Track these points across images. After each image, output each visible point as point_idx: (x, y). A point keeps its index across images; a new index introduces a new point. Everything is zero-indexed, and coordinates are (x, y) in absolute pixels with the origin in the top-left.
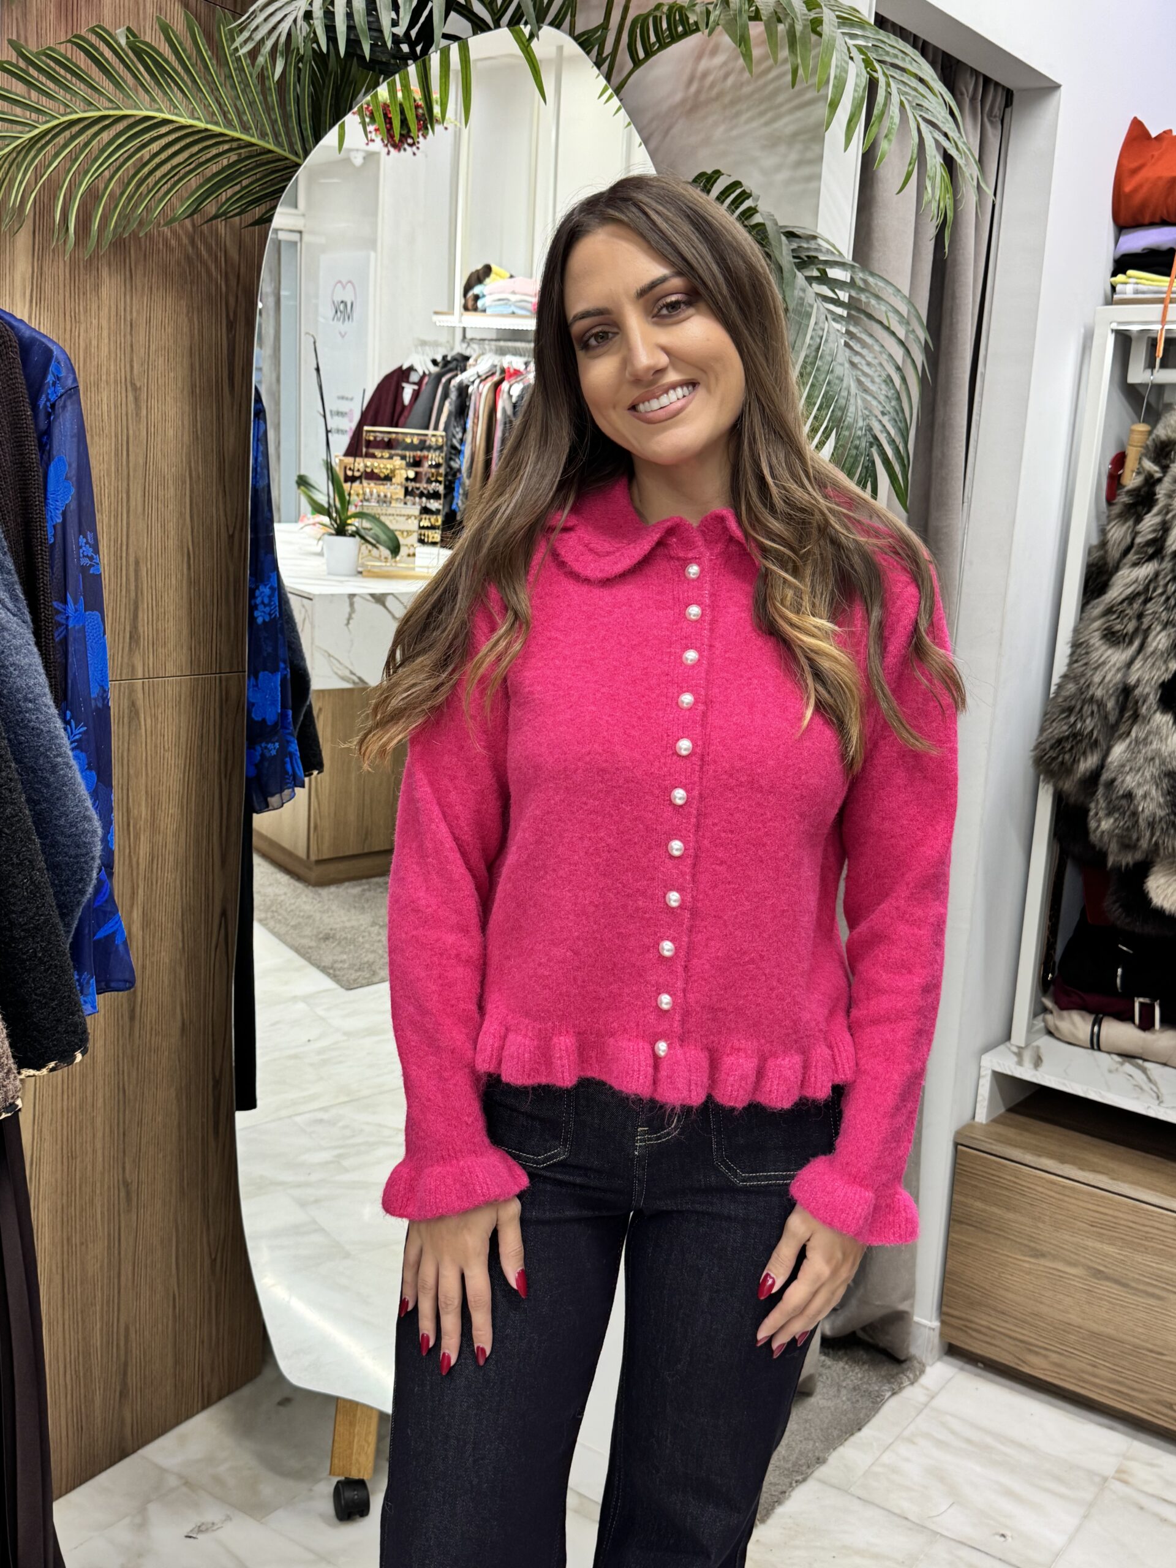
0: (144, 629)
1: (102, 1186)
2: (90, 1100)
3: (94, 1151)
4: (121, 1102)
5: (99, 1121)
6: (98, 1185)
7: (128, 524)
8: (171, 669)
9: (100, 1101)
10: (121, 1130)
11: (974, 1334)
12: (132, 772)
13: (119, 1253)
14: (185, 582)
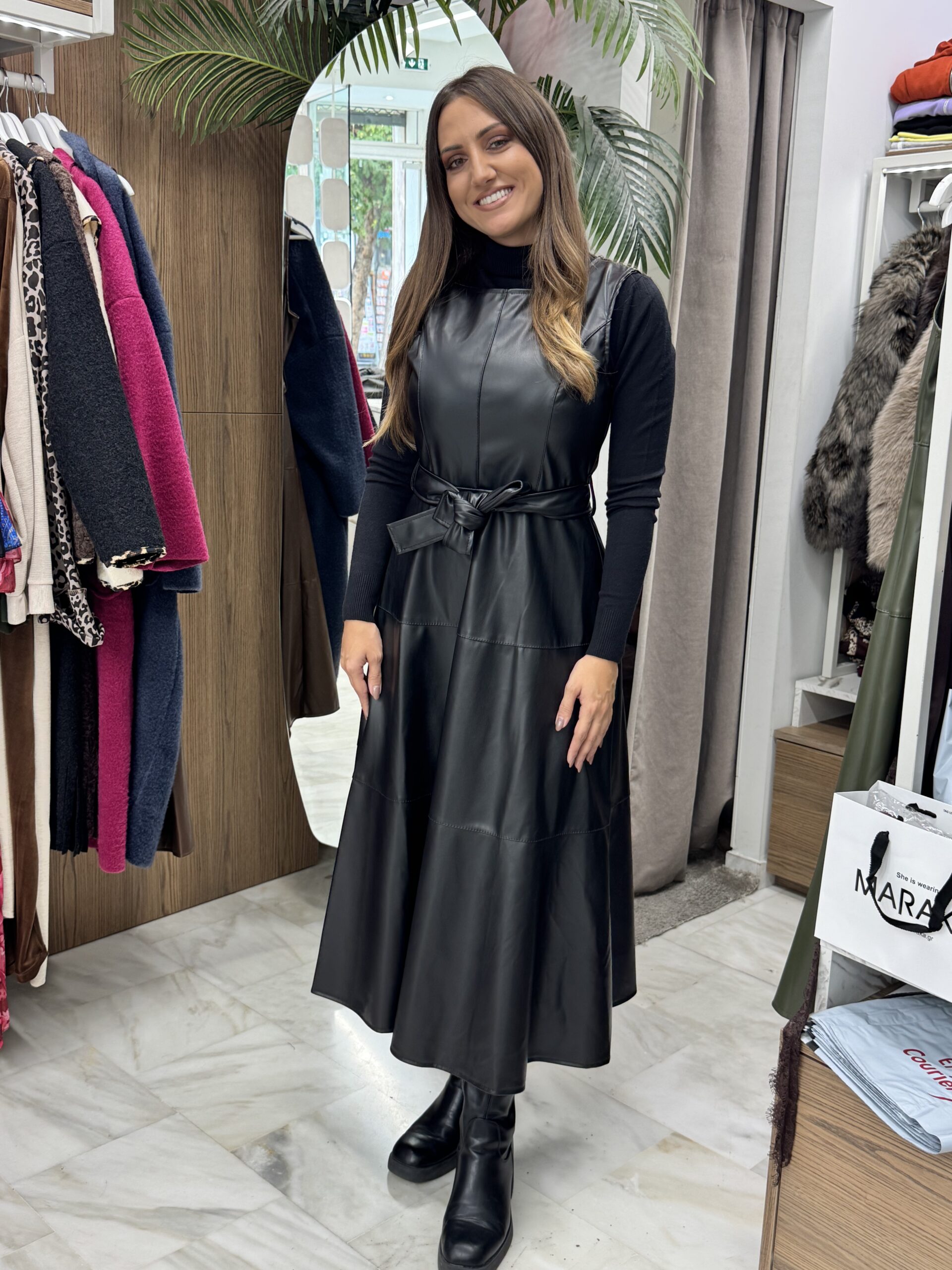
0: (232, 382)
1: (212, 722)
2: (203, 667)
3: (207, 699)
4: (223, 673)
5: (209, 681)
6: (210, 720)
7: (221, 317)
8: (249, 409)
9: (210, 670)
10: (224, 690)
11: (788, 867)
12: (225, 469)
13: (224, 765)
14: (258, 355)
